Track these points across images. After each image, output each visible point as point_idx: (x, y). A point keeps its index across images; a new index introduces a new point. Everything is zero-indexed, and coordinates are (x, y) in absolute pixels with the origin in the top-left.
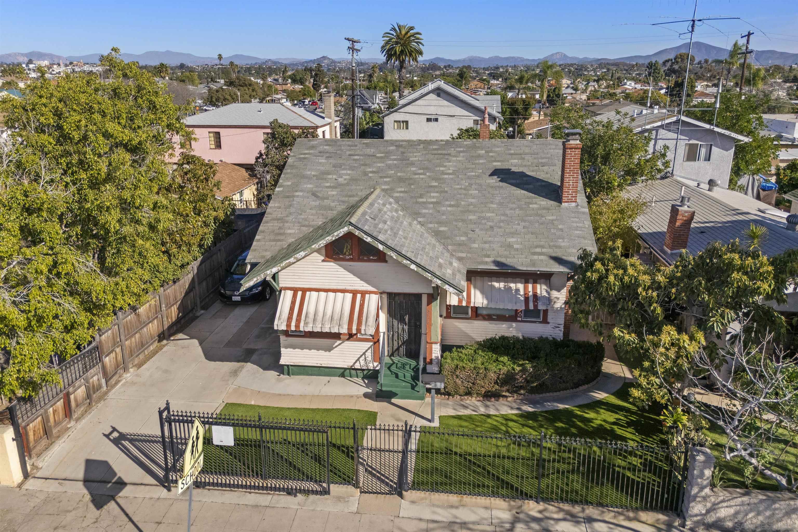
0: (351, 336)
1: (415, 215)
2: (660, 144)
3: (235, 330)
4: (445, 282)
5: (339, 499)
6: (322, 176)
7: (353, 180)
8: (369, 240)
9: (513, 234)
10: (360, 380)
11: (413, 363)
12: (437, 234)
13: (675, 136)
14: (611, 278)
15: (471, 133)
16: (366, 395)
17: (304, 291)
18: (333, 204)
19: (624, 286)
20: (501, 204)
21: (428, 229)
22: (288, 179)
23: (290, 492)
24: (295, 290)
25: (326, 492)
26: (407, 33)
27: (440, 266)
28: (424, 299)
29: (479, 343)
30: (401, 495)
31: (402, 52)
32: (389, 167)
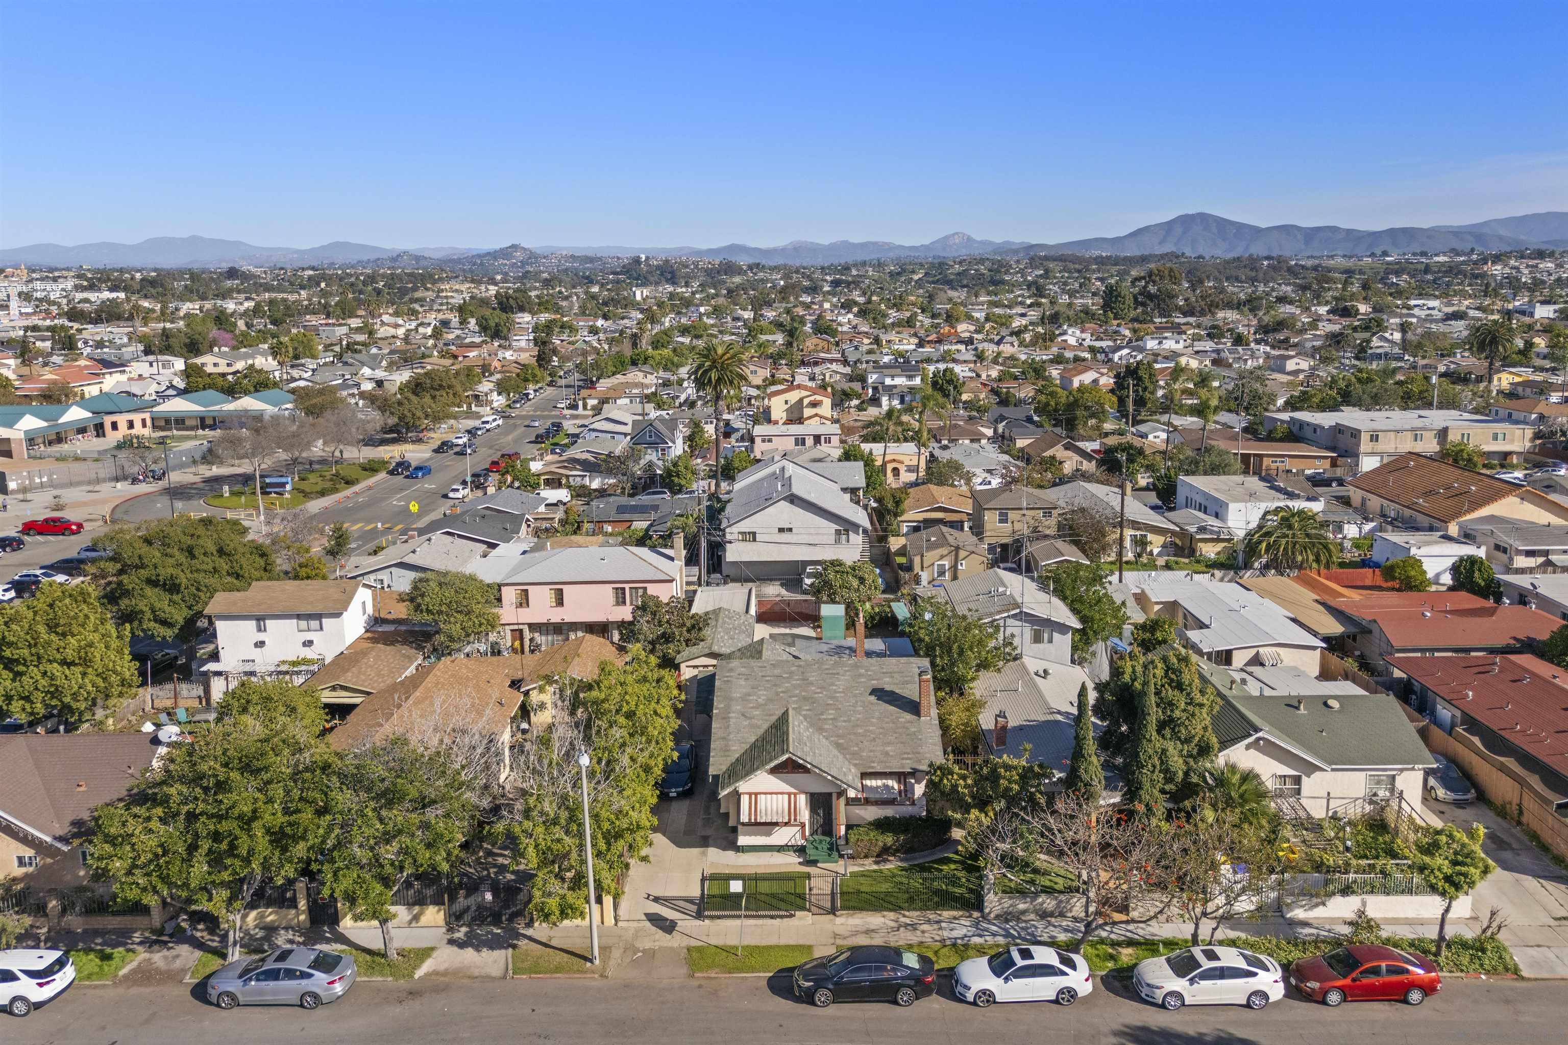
0: (786, 824)
1: (820, 730)
2: (1009, 631)
3: (683, 821)
4: (849, 786)
5: (801, 918)
6: (744, 698)
7: (770, 700)
8: (801, 762)
9: (889, 744)
10: (792, 853)
11: (828, 839)
12: (838, 746)
13: (1019, 623)
14: (945, 781)
15: (837, 568)
16: (800, 863)
17: (756, 794)
18: (759, 723)
19: (952, 785)
20: (879, 718)
21: (831, 742)
22: (719, 702)
23: (772, 917)
24: (750, 794)
25: (792, 916)
26: (724, 354)
27: (845, 774)
28: (834, 796)
29: (870, 824)
30: (834, 914)
31: (719, 380)
32: (795, 687)
